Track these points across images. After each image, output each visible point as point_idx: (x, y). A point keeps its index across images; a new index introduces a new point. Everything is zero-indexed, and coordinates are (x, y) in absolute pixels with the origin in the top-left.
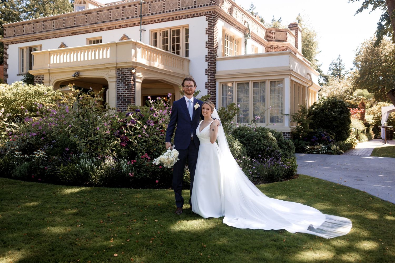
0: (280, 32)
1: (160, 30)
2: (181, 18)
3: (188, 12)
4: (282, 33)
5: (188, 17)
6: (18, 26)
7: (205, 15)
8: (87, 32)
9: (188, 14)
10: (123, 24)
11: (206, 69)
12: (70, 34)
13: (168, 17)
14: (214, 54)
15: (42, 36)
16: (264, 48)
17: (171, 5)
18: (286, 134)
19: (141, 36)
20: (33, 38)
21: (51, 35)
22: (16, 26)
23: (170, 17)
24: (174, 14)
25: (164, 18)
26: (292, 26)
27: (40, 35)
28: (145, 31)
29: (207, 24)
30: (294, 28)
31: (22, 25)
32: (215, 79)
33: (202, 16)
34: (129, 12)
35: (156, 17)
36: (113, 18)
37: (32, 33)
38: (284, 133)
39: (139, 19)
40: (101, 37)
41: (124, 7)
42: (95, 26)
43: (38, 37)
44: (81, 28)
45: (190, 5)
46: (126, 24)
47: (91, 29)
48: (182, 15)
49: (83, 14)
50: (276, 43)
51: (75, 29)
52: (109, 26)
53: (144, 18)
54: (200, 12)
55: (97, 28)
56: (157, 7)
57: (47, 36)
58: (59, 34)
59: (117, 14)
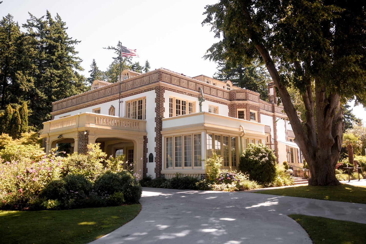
0: (240, 93)
1: (132, 101)
2: (142, 92)
3: (145, 87)
4: (242, 93)
5: (145, 91)
6: (60, 103)
7: (154, 89)
8: (93, 105)
9: (145, 89)
10: (111, 98)
11: (155, 128)
12: (85, 107)
13: (134, 92)
14: (160, 116)
15: (71, 109)
16: (227, 106)
17: (137, 83)
18: (202, 175)
19: (120, 106)
20: (66, 110)
21: (75, 108)
22: (59, 103)
23: (136, 92)
24: (137, 89)
25: (133, 92)
26: (270, 85)
27: (69, 108)
28: (123, 102)
29: (156, 95)
30: (272, 86)
31: (62, 102)
32: (161, 135)
33: (153, 89)
34: (115, 90)
35: (128, 92)
36: (107, 95)
37: (66, 108)
38: (201, 174)
39: (119, 94)
40: (100, 108)
41: (112, 87)
42: (97, 101)
43: (69, 110)
44: (89, 103)
45: (147, 82)
46: (113, 98)
47: (95, 103)
48: (142, 90)
49: (91, 93)
50: (237, 101)
51: (86, 103)
52: (104, 100)
53: (122, 93)
54: (151, 87)
55: (98, 102)
56: (129, 85)
57: (73, 109)
58: (79, 107)
59: (108, 92)
